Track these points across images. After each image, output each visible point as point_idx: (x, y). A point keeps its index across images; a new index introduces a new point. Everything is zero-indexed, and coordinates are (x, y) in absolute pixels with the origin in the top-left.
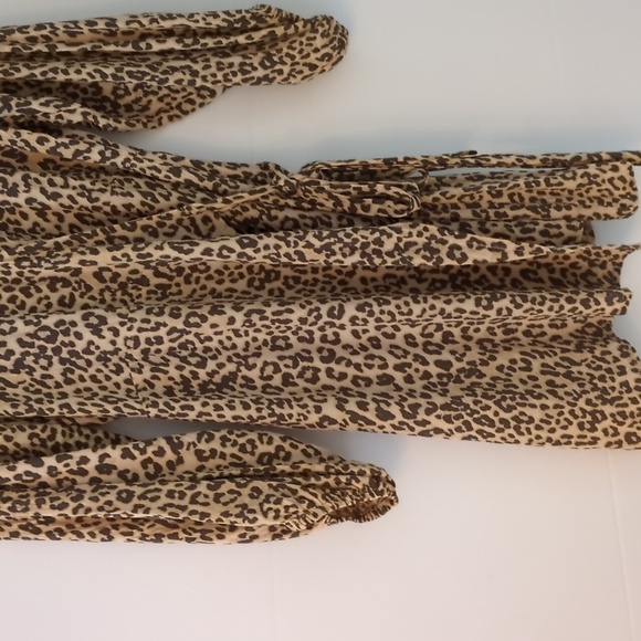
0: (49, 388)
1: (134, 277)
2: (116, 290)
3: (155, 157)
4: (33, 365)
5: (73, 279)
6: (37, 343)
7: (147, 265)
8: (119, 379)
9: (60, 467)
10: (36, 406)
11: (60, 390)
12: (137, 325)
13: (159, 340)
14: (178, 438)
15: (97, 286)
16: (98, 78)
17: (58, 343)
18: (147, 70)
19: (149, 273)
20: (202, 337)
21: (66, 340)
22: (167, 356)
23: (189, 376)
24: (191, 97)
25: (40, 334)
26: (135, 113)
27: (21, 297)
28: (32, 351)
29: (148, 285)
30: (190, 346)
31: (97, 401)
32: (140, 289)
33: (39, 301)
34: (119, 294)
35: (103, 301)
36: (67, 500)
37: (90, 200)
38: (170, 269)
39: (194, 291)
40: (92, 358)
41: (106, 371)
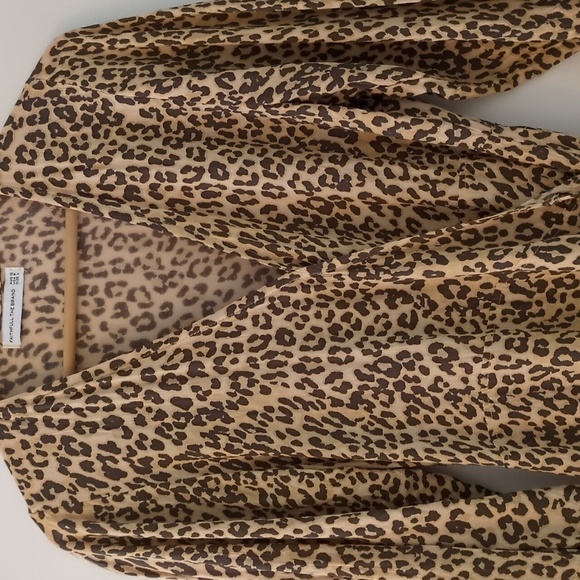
0: (391, 428)
1: (486, 292)
2: (466, 309)
3: (514, 134)
4: (372, 400)
5: (414, 294)
6: (378, 376)
7: (502, 278)
8: (472, 423)
9: (407, 522)
10: (378, 451)
11: (403, 431)
12: (494, 362)
13: (520, 379)
14: (541, 494)
15: (443, 302)
16: (445, 36)
17: (400, 378)
18: (506, 23)
19: (504, 288)
20: (572, 375)
21: (411, 374)
22: (528, 398)
23: (554, 422)
24: (556, 46)
25: (380, 365)
26: (483, 70)
27: (357, 314)
28: (371, 384)
29: (503, 302)
30: (556, 385)
31: (446, 447)
32: (494, 308)
33: (377, 319)
34: (469, 313)
35: (450, 323)
36: (416, 566)
37: (435, 194)
38: (530, 282)
39: (559, 312)
40: (440, 396)
41: (456, 413)
